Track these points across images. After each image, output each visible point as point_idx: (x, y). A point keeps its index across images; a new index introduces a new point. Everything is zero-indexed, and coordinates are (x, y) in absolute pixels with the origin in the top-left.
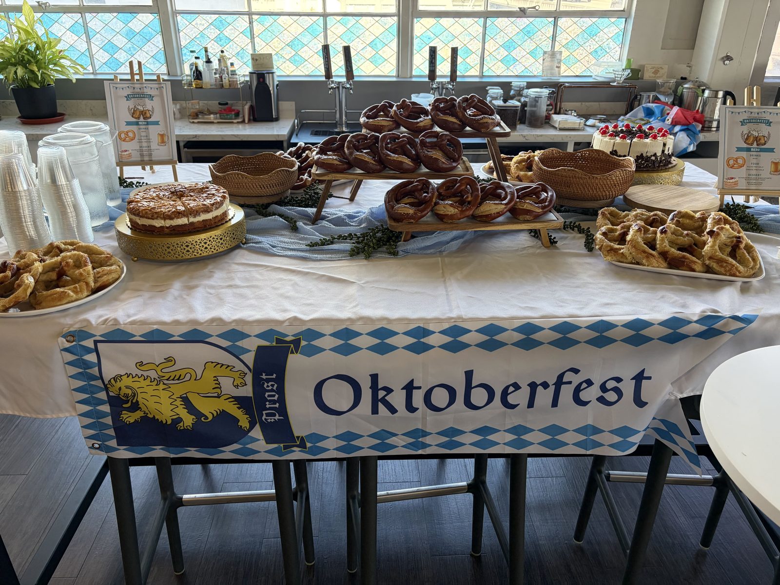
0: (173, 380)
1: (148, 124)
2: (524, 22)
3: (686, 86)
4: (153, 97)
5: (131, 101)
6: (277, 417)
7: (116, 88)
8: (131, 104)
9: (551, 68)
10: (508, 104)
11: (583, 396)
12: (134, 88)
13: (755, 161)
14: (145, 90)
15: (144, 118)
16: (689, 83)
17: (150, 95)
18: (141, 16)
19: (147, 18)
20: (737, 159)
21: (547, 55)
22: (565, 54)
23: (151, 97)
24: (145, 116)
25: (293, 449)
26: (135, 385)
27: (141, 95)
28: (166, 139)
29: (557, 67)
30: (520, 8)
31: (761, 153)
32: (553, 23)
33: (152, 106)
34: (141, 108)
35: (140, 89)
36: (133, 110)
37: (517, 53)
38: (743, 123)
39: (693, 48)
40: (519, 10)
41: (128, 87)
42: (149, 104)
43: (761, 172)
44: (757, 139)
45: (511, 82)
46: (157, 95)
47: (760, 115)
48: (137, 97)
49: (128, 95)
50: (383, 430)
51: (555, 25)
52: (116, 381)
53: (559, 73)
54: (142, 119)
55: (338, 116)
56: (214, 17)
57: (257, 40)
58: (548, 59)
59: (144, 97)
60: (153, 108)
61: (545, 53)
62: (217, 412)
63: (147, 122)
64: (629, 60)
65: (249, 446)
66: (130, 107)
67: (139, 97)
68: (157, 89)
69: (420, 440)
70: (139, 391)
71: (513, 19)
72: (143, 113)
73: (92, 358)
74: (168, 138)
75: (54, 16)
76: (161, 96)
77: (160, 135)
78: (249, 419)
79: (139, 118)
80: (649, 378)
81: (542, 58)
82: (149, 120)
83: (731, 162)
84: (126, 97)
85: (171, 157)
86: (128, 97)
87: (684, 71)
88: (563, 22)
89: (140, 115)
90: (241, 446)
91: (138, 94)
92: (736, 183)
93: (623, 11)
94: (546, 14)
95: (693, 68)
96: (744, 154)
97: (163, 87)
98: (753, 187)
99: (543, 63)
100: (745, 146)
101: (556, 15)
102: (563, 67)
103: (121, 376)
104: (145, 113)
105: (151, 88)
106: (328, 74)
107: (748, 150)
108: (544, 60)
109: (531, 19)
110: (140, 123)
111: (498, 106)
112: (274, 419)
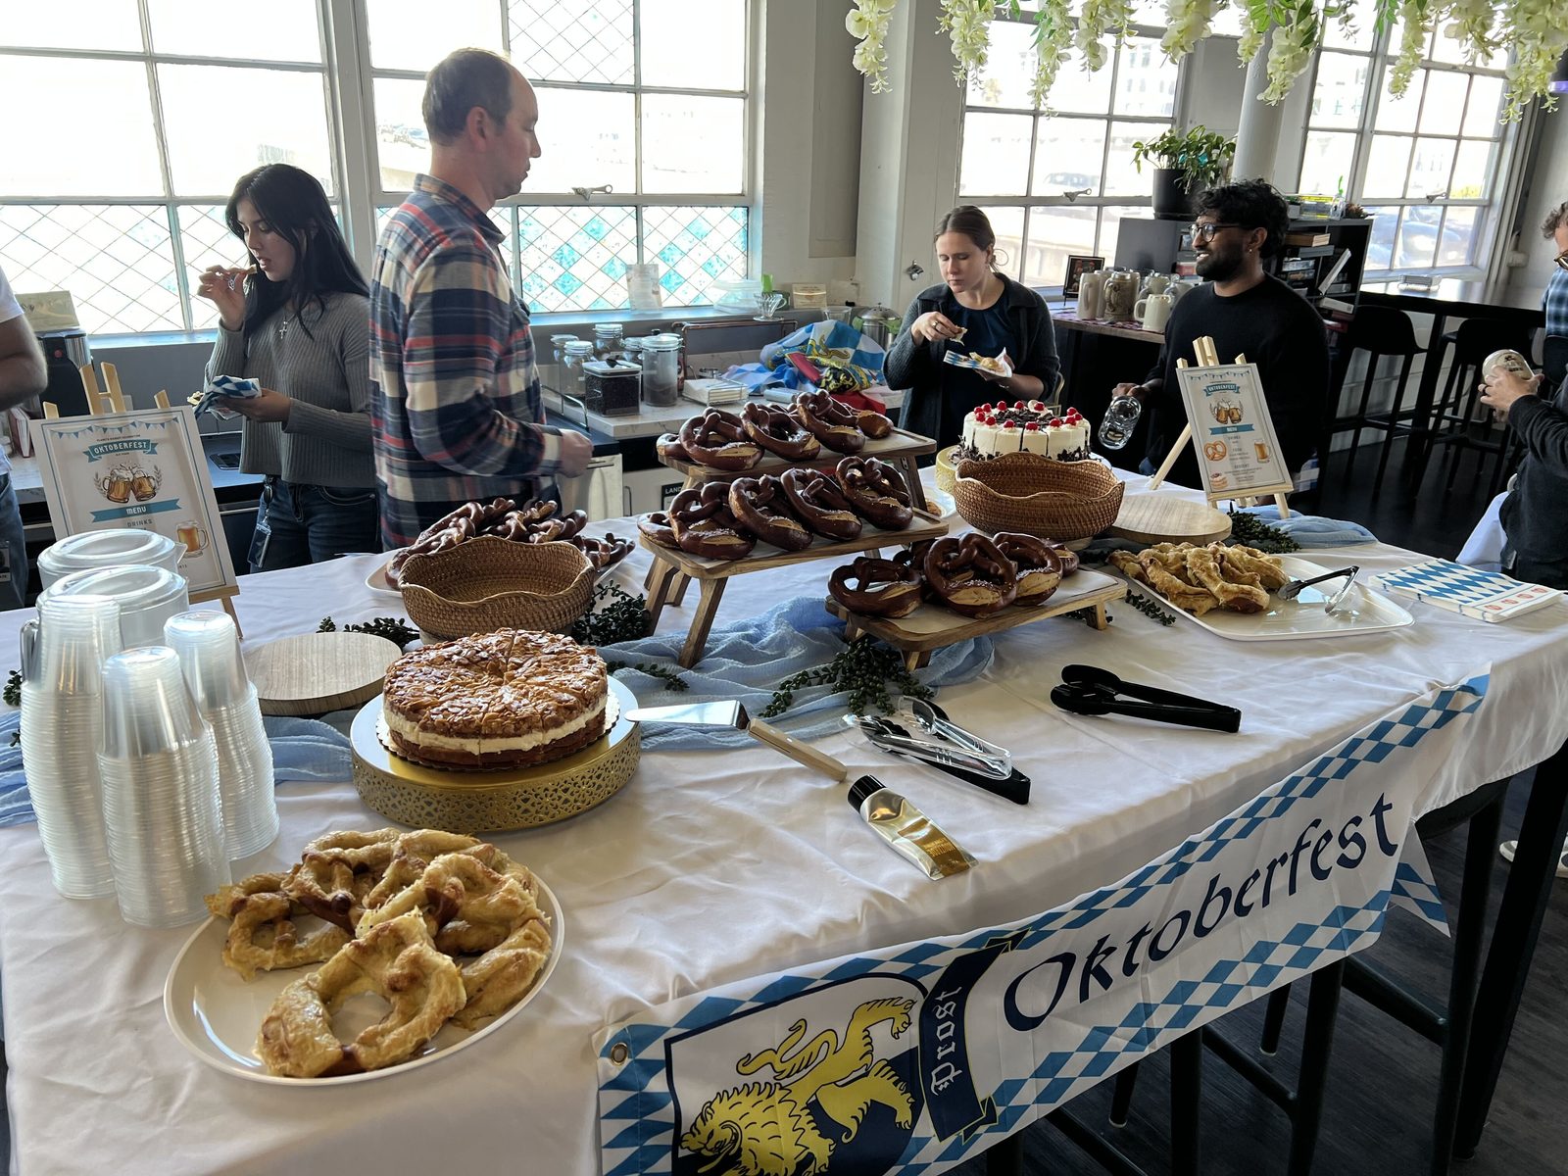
0: (798, 1072)
1: (150, 509)
2: (583, 214)
3: (865, 317)
4: (154, 445)
5: (100, 461)
6: (953, 1074)
7: (61, 434)
8: (102, 467)
9: (644, 295)
10: (617, 368)
11: (1324, 862)
12: (105, 430)
13: (1235, 446)
14: (133, 431)
15: (138, 498)
16: (870, 312)
17: (148, 441)
20: (1215, 445)
21: (632, 272)
22: (663, 269)
23: (150, 446)
24: (140, 493)
25: (977, 1132)
26: (734, 1115)
27: (125, 445)
28: (199, 538)
29: (654, 292)
30: (576, 190)
31: (1240, 434)
32: (634, 214)
33: (156, 468)
34: (127, 475)
35: (120, 429)
36: (107, 481)
37: (581, 270)
38: (1208, 392)
39: (855, 255)
40: (573, 192)
41: (90, 429)
42: (146, 464)
43: (1247, 461)
44: (1229, 413)
45: (593, 325)
46: (164, 441)
47: (1224, 379)
48: (114, 451)
49: (92, 448)
50: (1095, 1028)
51: (638, 219)
52: (704, 1120)
53: (660, 303)
54: (132, 500)
58: (636, 280)
59: (133, 448)
60: (158, 472)
61: (629, 268)
62: (862, 1110)
63: (147, 506)
64: (766, 277)
65: (913, 1162)
66: (101, 477)
67: (119, 450)
68: (162, 425)
69: (1144, 1026)
70: (743, 1124)
71: (564, 209)
72: (135, 487)
73: (657, 1085)
74: (206, 537)
76: (174, 439)
77: (184, 531)
78: (911, 1100)
79: (125, 500)
80: (1390, 806)
81: (625, 277)
82: (151, 501)
83: (1210, 451)
84: (86, 453)
85: (220, 581)
86: (92, 454)
87: (847, 291)
88: (650, 213)
89: (127, 492)
90: (902, 1167)
91: (117, 443)
92: (1224, 481)
93: (742, 195)
94: (620, 201)
95: (862, 286)
96: (1220, 437)
97: (176, 419)
98: (1245, 484)
99: (629, 286)
100: (1219, 425)
101: (638, 202)
102: (663, 293)
103: (711, 1103)
104: (140, 486)
105: (148, 425)
107: (1224, 431)
108: (629, 280)
109: (597, 209)
110: (129, 511)
111: (603, 374)
112: (949, 1081)
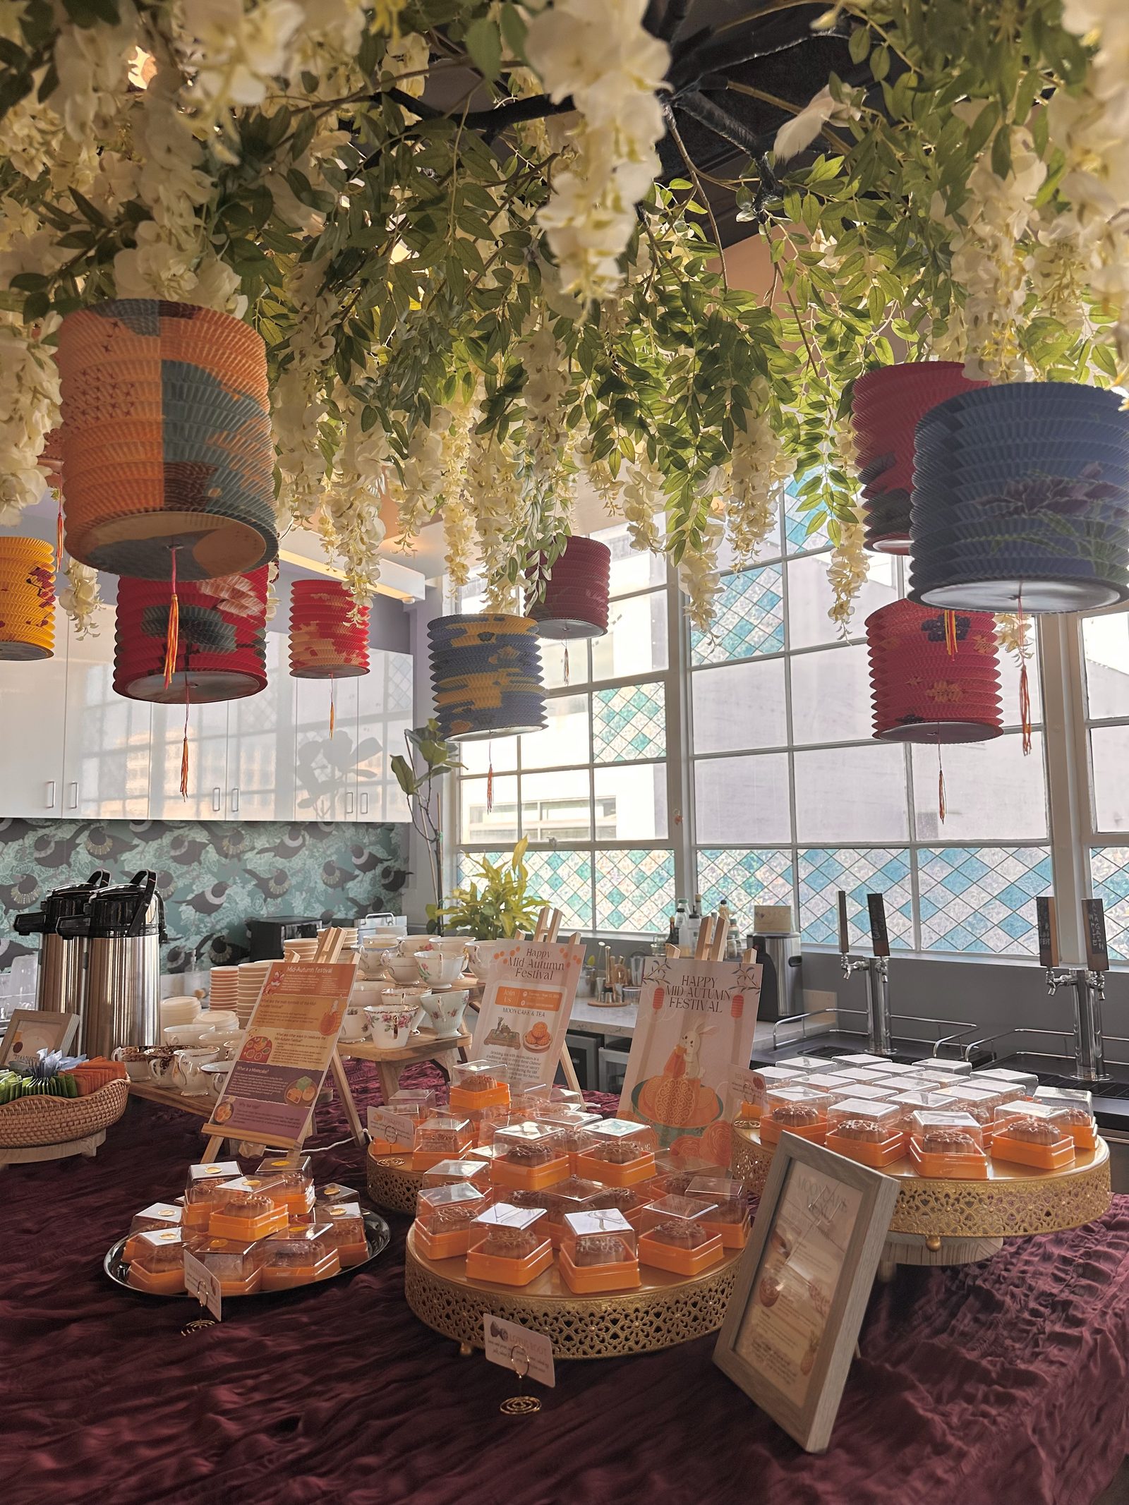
18: (655, 853)
19: (663, 856)
55: (870, 1024)
56: (745, 852)
57: (802, 885)
75: (563, 854)
106: (844, 946)
